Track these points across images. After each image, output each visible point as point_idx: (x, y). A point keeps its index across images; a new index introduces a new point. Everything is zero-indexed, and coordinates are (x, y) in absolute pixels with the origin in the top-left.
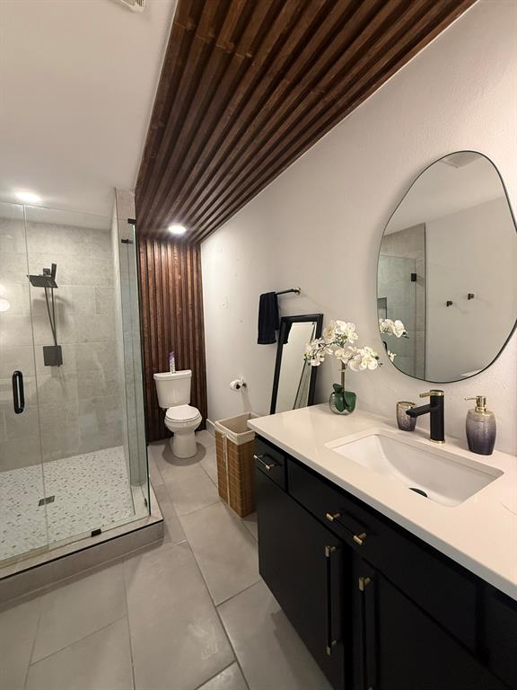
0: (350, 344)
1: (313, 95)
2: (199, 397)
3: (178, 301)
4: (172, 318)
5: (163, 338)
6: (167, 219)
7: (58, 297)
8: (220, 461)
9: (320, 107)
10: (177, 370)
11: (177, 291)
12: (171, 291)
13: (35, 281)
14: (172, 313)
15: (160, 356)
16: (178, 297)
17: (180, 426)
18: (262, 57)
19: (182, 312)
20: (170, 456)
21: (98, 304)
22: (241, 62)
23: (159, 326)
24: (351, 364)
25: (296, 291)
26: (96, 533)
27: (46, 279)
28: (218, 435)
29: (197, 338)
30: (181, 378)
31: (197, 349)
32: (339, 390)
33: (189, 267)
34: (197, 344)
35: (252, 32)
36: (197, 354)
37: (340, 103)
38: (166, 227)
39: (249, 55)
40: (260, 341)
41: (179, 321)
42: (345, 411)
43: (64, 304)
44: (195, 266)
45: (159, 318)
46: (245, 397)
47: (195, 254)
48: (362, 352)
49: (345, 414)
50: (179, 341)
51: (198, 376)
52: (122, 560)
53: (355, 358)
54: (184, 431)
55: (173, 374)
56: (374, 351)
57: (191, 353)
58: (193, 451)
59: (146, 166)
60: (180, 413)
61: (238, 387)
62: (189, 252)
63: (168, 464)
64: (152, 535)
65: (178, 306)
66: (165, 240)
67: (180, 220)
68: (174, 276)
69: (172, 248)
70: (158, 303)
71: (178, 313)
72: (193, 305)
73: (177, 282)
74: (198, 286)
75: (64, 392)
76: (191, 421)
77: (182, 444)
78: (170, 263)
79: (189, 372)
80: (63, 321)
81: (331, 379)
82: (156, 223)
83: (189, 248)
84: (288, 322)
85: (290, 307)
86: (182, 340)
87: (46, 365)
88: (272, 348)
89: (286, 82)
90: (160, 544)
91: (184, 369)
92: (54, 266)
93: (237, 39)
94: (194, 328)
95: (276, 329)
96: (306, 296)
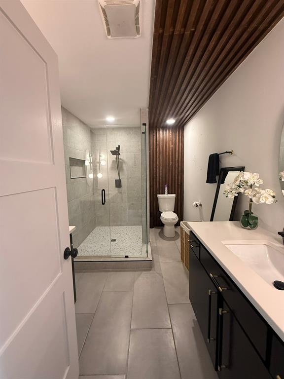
0: (257, 187)
1: (238, 32)
2: (179, 208)
3: (171, 159)
4: (167, 167)
5: (162, 177)
6: (165, 118)
7: (120, 159)
8: (181, 242)
10: (168, 193)
11: (171, 153)
12: (167, 154)
13: (113, 153)
14: (167, 164)
15: (161, 186)
16: (171, 157)
17: (166, 221)
18: (200, 27)
19: (172, 165)
20: (162, 235)
21: (135, 161)
22: (188, 35)
23: (161, 171)
24: (254, 199)
25: (230, 152)
26: (127, 257)
27: (116, 152)
28: (182, 229)
29: (180, 178)
30: (170, 198)
31: (179, 184)
32: (248, 214)
33: (177, 140)
34: (180, 181)
35: (192, 19)
36: (179, 186)
38: (165, 121)
39: (193, 29)
40: (207, 182)
41: (170, 169)
42: (249, 227)
43: (123, 162)
44: (180, 139)
45: (161, 167)
46: (201, 211)
47: (181, 133)
48: (263, 192)
49: (248, 229)
50: (170, 179)
51: (179, 198)
52: (135, 271)
53: (257, 195)
54: (170, 224)
55: (166, 196)
57: (176, 186)
58: (173, 235)
60: (168, 215)
61: (197, 206)
62: (177, 132)
63: (160, 238)
64: (147, 266)
65: (170, 161)
66: (165, 128)
67: (172, 116)
68: (169, 144)
69: (169, 131)
70: (161, 160)
71: (170, 165)
72: (178, 160)
73: (171, 149)
74: (182, 150)
75: (122, 199)
76: (172, 219)
77: (168, 230)
78: (167, 139)
79: (174, 195)
80: (122, 170)
81: (245, 207)
82: (160, 120)
83: (178, 130)
84: (225, 171)
85: (227, 162)
86: (172, 178)
87: (116, 187)
88: (214, 186)
89: (218, 33)
90: (150, 270)
91: (172, 193)
92: (119, 146)
93: (185, 26)
94: (178, 173)
95: (217, 175)
96: (235, 155)
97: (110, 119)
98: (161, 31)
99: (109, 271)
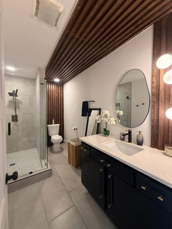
0: (109, 117)
1: (100, 49)
2: (61, 132)
3: (56, 102)
4: (54, 107)
5: (51, 114)
6: (54, 77)
7: (17, 100)
8: (69, 152)
9: (101, 52)
10: (55, 124)
11: (56, 99)
12: (54, 99)
13: (10, 94)
14: (54, 106)
15: (50, 119)
16: (56, 101)
17: (55, 141)
18: (87, 40)
19: (57, 106)
20: (52, 151)
21: (30, 102)
22: (81, 41)
23: (50, 110)
24: (108, 122)
25: (93, 101)
26: (31, 173)
27: (14, 94)
28: (69, 144)
29: (61, 114)
30: (57, 126)
31: (61, 117)
32: (105, 130)
33: (60, 92)
34: (61, 116)
35: (85, 34)
36: (61, 119)
37: (107, 51)
38: (53, 79)
39: (83, 39)
40: (82, 115)
41: (56, 108)
42: (107, 135)
43: (19, 102)
44: (61, 91)
45: (50, 108)
46: (77, 132)
47: (62, 88)
48: (111, 119)
49: (106, 136)
50: (56, 115)
51: (61, 126)
52: (39, 181)
53: (110, 121)
54: (57, 143)
55: (53, 125)
56: (115, 119)
57: (60, 119)
58: (60, 149)
59: (50, 63)
60: (56, 138)
61: (75, 129)
62: (60, 87)
63: (52, 154)
64: (49, 174)
65: (56, 103)
66: (53, 83)
67: (58, 77)
68: (55, 94)
69: (53, 85)
70: (50, 103)
71: (56, 106)
72: (61, 103)
73: (56, 96)
74: (62, 97)
75: (18, 130)
76: (59, 140)
77: (56, 147)
78: (54, 90)
79: (59, 125)
80: (19, 108)
81: (103, 127)
82: (50, 78)
83: (60, 86)
84: (91, 110)
85: (91, 106)
86: (57, 114)
87: (12, 121)
88: (86, 118)
89: (92, 46)
90: (50, 176)
91: (57, 124)
92: (17, 90)
93: (80, 36)
94: (61, 111)
95: (87, 112)
96: (96, 103)
97: (11, 69)
98: (68, 32)
99: (15, 190)
